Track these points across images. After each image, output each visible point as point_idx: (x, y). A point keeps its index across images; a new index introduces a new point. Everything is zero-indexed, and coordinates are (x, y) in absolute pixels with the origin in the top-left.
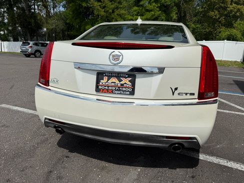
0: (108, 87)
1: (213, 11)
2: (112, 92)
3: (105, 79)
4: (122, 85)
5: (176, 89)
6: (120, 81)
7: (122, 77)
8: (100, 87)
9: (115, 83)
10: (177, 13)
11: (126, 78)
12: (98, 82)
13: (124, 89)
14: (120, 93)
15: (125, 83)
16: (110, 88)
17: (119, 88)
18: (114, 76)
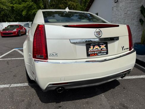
0: (94, 52)
1: (61, 4)
2: (97, 55)
3: (92, 47)
4: (101, 49)
5: (123, 47)
6: (100, 47)
7: (101, 45)
8: (89, 53)
9: (97, 49)
10: (43, 4)
11: (103, 45)
12: (87, 50)
13: (103, 52)
14: (101, 55)
15: (103, 48)
16: (95, 52)
17: (100, 51)
18: (96, 45)
